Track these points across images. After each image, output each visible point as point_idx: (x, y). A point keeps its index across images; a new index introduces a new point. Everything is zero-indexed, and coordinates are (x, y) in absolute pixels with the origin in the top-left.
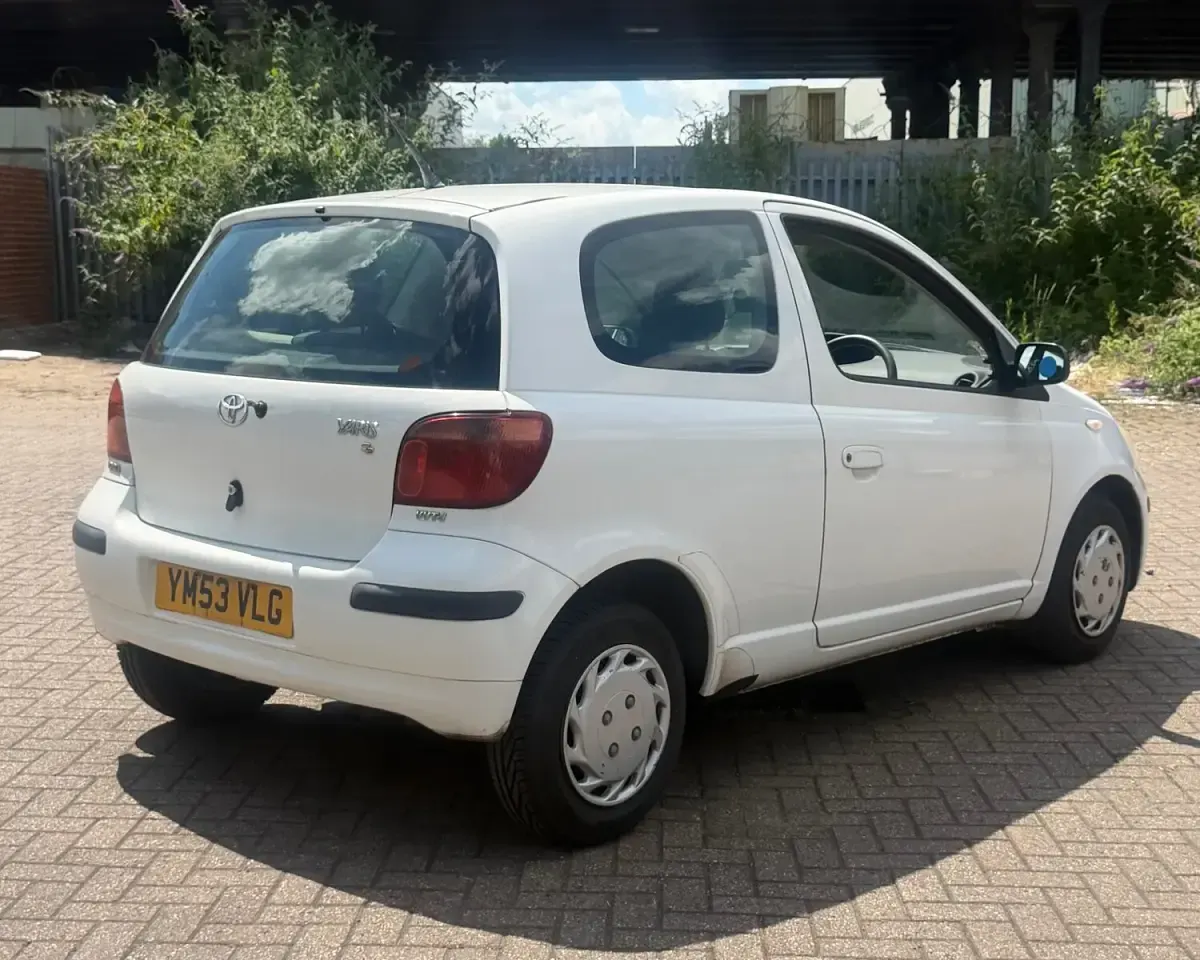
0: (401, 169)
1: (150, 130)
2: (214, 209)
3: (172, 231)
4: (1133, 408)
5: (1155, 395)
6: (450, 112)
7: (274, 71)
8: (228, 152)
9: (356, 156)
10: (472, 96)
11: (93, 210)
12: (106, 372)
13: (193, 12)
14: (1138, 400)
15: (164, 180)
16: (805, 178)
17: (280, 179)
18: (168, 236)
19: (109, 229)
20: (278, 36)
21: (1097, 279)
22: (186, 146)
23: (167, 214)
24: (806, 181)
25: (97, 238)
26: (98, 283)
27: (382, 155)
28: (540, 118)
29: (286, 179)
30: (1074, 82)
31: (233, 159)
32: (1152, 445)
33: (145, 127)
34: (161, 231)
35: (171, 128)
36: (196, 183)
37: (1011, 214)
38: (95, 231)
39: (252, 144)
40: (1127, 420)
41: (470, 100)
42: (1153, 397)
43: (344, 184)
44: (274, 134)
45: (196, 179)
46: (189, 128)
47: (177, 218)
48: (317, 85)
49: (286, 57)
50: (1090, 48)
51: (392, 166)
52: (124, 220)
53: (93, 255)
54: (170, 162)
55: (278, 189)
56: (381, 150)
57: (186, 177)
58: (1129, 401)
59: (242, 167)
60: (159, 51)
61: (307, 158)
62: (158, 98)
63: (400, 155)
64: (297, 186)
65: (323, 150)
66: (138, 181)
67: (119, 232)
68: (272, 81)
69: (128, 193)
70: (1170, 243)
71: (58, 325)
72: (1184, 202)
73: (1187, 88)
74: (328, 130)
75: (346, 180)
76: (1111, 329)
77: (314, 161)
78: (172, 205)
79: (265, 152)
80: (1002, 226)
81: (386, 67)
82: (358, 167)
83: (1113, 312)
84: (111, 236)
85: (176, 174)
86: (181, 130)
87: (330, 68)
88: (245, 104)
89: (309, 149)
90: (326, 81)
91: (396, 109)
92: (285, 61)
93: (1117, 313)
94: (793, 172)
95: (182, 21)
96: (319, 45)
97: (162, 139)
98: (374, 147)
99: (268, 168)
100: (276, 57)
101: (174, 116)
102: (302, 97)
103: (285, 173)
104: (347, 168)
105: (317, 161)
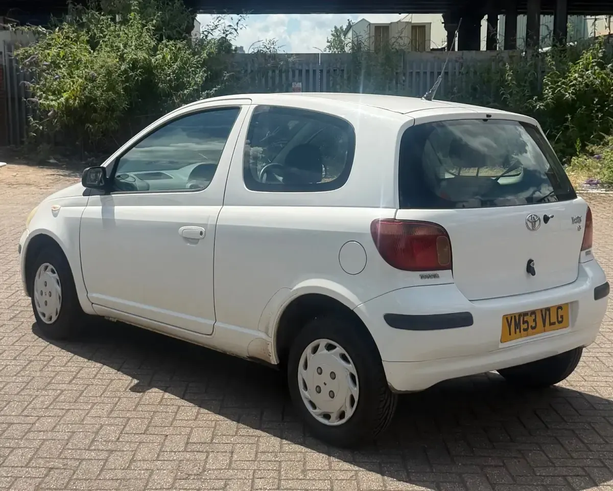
0: (200, 66)
1: (66, 45)
2: (102, 88)
3: (81, 100)
4: (593, 195)
5: (603, 188)
6: (224, 36)
7: (132, 14)
8: (109, 58)
9: (176, 60)
10: (236, 27)
11: (37, 88)
12: (45, 173)
14: (595, 191)
15: (76, 72)
16: (411, 71)
17: (136, 72)
18: (78, 102)
19: (47, 99)
21: (568, 126)
22: (86, 54)
23: (77, 90)
24: (412, 72)
25: (40, 103)
26: (38, 126)
27: (190, 59)
28: (272, 40)
29: (140, 72)
30: (553, 17)
31: (112, 61)
32: (608, 215)
33: (63, 43)
34: (75, 100)
35: (77, 43)
36: (93, 74)
37: (523, 91)
38: (39, 100)
39: (121, 52)
40: (592, 202)
41: (235, 29)
42: (602, 189)
43: (170, 74)
44: (133, 48)
45: (92, 72)
46: (86, 44)
47: (83, 92)
48: (154, 21)
49: (139, 7)
51: (194, 64)
52: (54, 94)
53: (34, 111)
54: (77, 62)
55: (135, 77)
57: (87, 70)
58: (590, 191)
59: (116, 65)
61: (151, 60)
62: (70, 27)
63: (199, 59)
64: (146, 76)
65: (159, 56)
66: (60, 72)
67: (52, 100)
68: (131, 19)
69: (56, 79)
70: (607, 108)
71: (8, 147)
73: (606, 19)
74: (162, 46)
75: (171, 72)
76: (578, 153)
77: (155, 62)
78: (81, 86)
79: (128, 57)
80: (518, 98)
82: (177, 65)
83: (578, 144)
84: (48, 102)
85: (81, 69)
86: (81, 45)
87: (161, 13)
88: (117, 31)
89: (152, 56)
90: (159, 19)
92: (138, 9)
93: (580, 145)
94: (405, 67)
97: (72, 50)
98: (186, 55)
99: (131, 65)
100: (134, 7)
101: (78, 37)
102: (146, 27)
103: (139, 69)
104: (171, 66)
105: (157, 62)
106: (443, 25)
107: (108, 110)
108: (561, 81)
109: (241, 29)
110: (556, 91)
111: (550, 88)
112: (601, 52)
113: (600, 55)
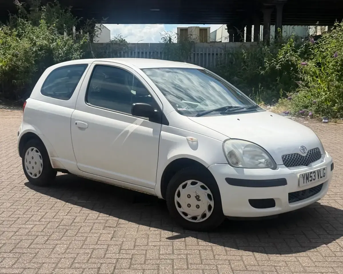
0: (79, 49)
1: (4, 37)
2: (22, 61)
3: (9, 67)
7: (42, 20)
8: (27, 43)
9: (65, 45)
10: (100, 27)
13: (21, 3)
15: (8, 52)
17: (42, 52)
18: (8, 68)
20: (43, 10)
21: (278, 83)
22: (15, 42)
23: (8, 62)
24: (198, 54)
27: (73, 45)
28: (120, 35)
29: (44, 52)
30: (274, 26)
31: (28, 46)
33: (3, 36)
34: (6, 67)
35: (11, 37)
36: (17, 53)
39: (34, 41)
42: (290, 116)
43: (61, 53)
44: (41, 39)
46: (16, 37)
47: (11, 63)
48: (55, 25)
49: (45, 16)
50: (279, 17)
51: (76, 48)
54: (10, 46)
55: (41, 54)
56: (73, 44)
57: (14, 51)
59: (30, 48)
60: (10, 14)
61: (50, 46)
62: (7, 27)
63: (78, 45)
64: (47, 54)
65: (55, 43)
68: (41, 23)
72: (299, 61)
74: (57, 38)
75: (62, 52)
76: (281, 97)
78: (9, 59)
79: (38, 44)
81: (76, 19)
82: (66, 49)
83: (281, 92)
85: (11, 50)
86: (13, 37)
87: (58, 20)
88: (33, 30)
89: (51, 43)
90: (57, 23)
91: (78, 32)
92: (45, 17)
94: (194, 51)
95: (17, 6)
96: (56, 13)
97: (7, 40)
98: (71, 43)
99: (39, 48)
100: (42, 16)
101: (12, 32)
102: (50, 28)
103: (44, 50)
104: (63, 49)
105: (53, 47)
106: (227, 30)
107: (25, 72)
108: (273, 60)
109: (103, 28)
110: (271, 65)
111: (268, 64)
112: (294, 44)
113: (293, 45)
